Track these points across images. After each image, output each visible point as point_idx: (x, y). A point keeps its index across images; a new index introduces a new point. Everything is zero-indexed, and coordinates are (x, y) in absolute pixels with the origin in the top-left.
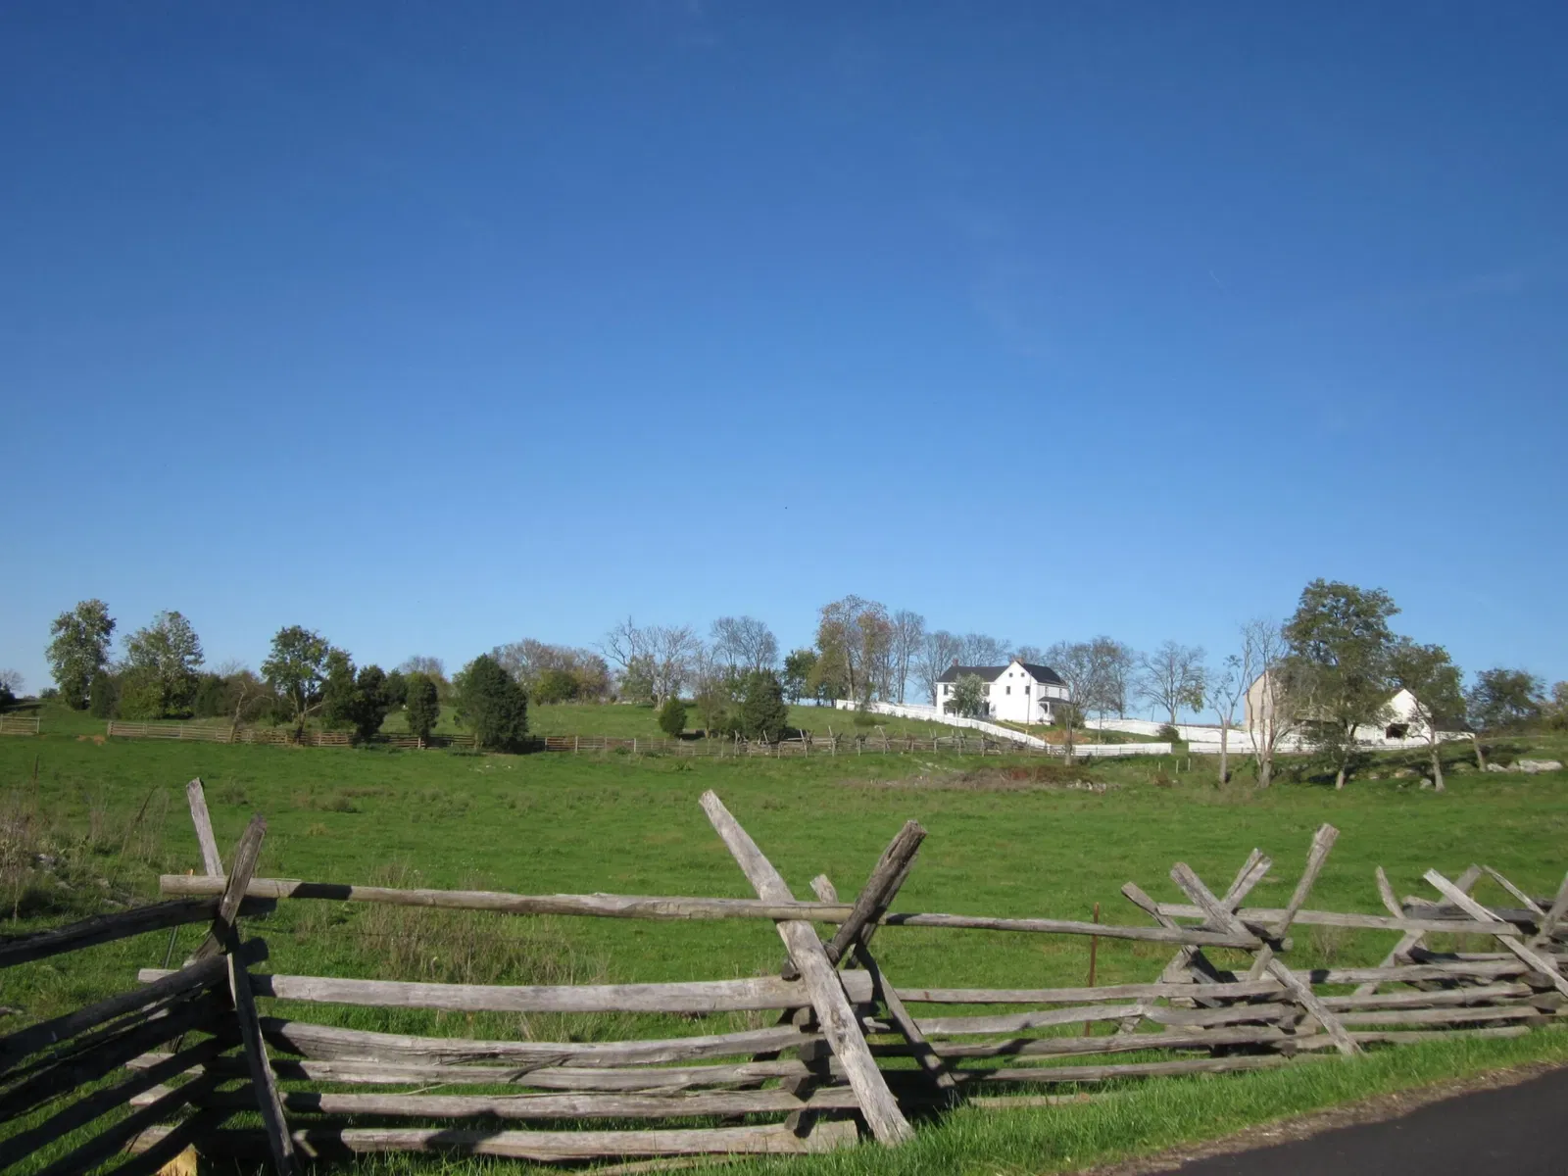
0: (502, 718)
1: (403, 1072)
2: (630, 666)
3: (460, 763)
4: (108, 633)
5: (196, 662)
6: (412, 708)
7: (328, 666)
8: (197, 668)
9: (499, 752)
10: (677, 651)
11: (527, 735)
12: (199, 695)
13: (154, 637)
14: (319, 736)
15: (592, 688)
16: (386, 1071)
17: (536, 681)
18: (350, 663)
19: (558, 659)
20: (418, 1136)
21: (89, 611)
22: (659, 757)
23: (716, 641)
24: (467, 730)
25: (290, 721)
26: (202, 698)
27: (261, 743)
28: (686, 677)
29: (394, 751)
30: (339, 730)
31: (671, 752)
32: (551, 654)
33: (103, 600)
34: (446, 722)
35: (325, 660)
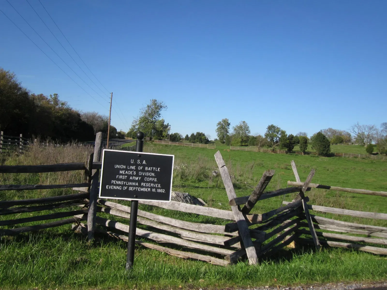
0: (324, 148)
1: (342, 229)
2: (358, 135)
3: (313, 159)
4: (229, 126)
5: (249, 133)
6: (301, 145)
7: (280, 134)
8: (249, 134)
9: (323, 156)
10: (371, 131)
11: (330, 152)
12: (250, 140)
13: (239, 127)
14: (278, 151)
15: (346, 141)
16: (338, 229)
17: (332, 139)
18: (286, 134)
19: (338, 133)
20: (345, 244)
21: (225, 121)
22: (366, 159)
23: (382, 129)
24: (315, 151)
25: (271, 147)
26: (250, 141)
27: (265, 152)
28: (373, 138)
29: (296, 155)
30: (283, 150)
31: (369, 158)
32: (336, 132)
33: (228, 119)
34: (309, 148)
35: (280, 133)
